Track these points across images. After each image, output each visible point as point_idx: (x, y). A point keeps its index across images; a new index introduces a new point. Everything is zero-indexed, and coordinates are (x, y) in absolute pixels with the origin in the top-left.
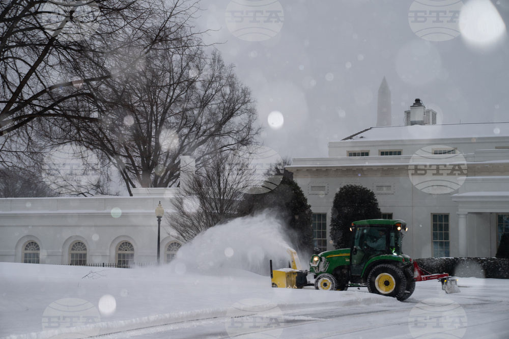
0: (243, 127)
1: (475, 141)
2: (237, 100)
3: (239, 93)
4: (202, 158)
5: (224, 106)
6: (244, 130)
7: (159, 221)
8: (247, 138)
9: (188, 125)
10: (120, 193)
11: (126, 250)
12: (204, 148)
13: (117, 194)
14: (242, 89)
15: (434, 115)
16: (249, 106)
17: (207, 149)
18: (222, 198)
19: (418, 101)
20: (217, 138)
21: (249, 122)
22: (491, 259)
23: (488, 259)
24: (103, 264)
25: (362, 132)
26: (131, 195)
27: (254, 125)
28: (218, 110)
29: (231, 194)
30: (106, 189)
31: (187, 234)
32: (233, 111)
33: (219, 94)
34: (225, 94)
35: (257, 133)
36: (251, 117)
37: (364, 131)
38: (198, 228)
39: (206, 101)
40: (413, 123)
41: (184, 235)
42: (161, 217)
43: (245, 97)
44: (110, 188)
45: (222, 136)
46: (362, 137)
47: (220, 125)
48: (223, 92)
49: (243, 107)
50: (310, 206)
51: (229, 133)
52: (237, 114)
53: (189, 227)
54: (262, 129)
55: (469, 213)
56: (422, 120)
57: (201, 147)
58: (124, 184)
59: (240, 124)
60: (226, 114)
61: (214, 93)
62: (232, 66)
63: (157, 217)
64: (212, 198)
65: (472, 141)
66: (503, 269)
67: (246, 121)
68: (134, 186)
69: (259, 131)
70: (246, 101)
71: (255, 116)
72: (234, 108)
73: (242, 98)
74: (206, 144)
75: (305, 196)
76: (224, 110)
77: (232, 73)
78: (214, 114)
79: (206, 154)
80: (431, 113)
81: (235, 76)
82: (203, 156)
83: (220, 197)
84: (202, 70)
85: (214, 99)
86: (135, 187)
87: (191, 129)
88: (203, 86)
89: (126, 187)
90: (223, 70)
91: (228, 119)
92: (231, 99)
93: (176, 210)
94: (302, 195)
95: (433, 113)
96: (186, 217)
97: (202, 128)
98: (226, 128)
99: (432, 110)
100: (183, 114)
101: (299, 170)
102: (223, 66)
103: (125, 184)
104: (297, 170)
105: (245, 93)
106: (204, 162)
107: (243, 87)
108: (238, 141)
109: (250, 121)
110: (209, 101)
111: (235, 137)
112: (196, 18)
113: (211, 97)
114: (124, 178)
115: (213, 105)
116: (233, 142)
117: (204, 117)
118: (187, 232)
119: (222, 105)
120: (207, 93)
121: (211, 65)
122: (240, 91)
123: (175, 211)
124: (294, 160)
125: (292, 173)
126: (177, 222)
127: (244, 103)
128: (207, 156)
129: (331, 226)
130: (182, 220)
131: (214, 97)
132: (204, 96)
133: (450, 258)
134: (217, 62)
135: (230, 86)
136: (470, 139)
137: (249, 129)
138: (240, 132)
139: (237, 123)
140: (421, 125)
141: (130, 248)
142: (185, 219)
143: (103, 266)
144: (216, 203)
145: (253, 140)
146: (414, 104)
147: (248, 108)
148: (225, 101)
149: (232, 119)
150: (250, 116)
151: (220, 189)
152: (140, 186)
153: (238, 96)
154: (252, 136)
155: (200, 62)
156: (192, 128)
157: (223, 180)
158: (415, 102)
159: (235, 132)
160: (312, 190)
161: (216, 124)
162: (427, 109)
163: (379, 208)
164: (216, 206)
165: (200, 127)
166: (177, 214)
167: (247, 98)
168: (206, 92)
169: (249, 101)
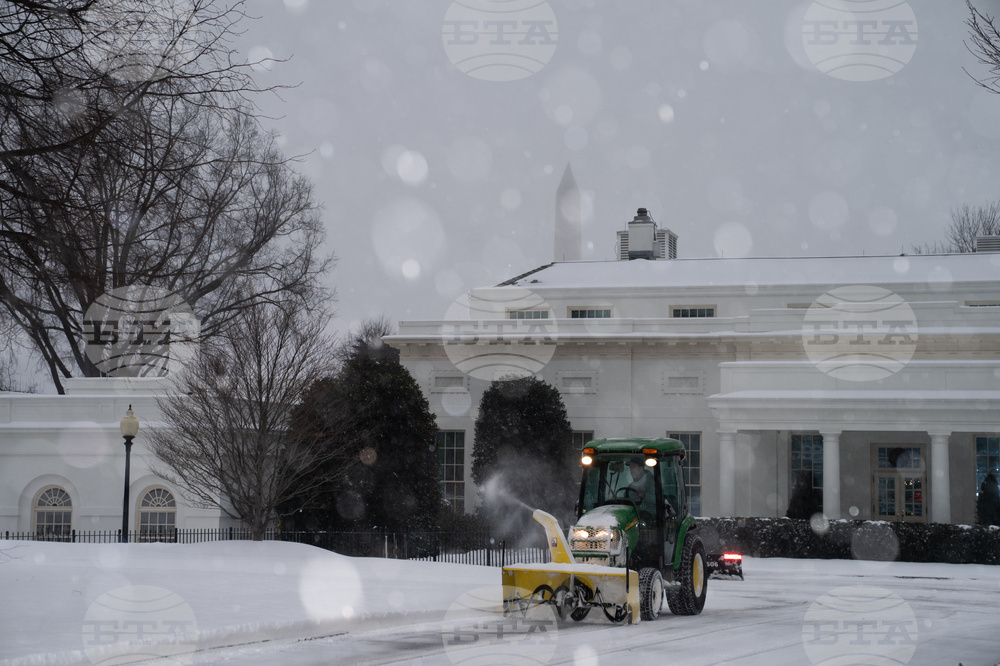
0: (294, 258)
1: (755, 292)
2: (283, 204)
3: (287, 188)
4: (211, 319)
5: (258, 214)
6: (297, 264)
7: (128, 444)
8: (304, 279)
9: (183, 252)
10: (37, 388)
11: (55, 505)
12: (215, 298)
13: (31, 391)
14: (294, 182)
15: (673, 241)
16: (308, 215)
17: (221, 300)
18: (264, 399)
19: (642, 212)
20: (240, 279)
21: (306, 247)
22: (780, 521)
23: (773, 521)
24: (7, 533)
25: (534, 271)
26: (61, 391)
27: (319, 255)
28: (244, 223)
29: (284, 390)
30: (7, 380)
31: (192, 471)
32: (275, 223)
33: (247, 189)
34: (260, 191)
35: (322, 270)
36: (312, 237)
37: (539, 269)
38: (214, 461)
39: (220, 204)
40: (633, 256)
41: (186, 473)
42: (133, 437)
43: (300, 198)
44: (17, 378)
45: (252, 274)
46: (535, 281)
47: (250, 251)
48: (255, 186)
49: (297, 217)
50: (434, 416)
51: (266, 269)
52: (284, 231)
53: (197, 458)
54: (333, 262)
55: (740, 431)
56: (651, 250)
57: (207, 295)
58: (47, 370)
59: (289, 251)
60: (262, 230)
61: (236, 188)
62: (273, 135)
63: (125, 437)
64: (244, 400)
65: (748, 292)
66: (801, 539)
67: (302, 246)
68: (67, 375)
69: (328, 266)
70: (302, 206)
71: (319, 235)
72: (276, 220)
73: (295, 199)
74: (219, 290)
75: (424, 397)
76: (256, 222)
77: (273, 149)
78: (237, 230)
79: (219, 311)
80: (667, 237)
81: (279, 154)
82: (212, 314)
83: (261, 398)
84: (212, 140)
85: (236, 200)
86: (71, 376)
87: (189, 259)
88: (215, 172)
89: (50, 376)
90: (255, 143)
91: (265, 240)
92: (272, 200)
93: (168, 422)
94: (420, 393)
95: (671, 236)
96: (189, 436)
97: (210, 257)
98: (260, 258)
99: (668, 231)
100: (172, 230)
101: (411, 344)
102: (255, 133)
103: (49, 369)
104: (408, 345)
105: (302, 188)
106: (215, 326)
107: (297, 177)
108: (284, 284)
109: (309, 247)
110: (227, 204)
111: (278, 277)
112: (238, 35)
113: (231, 195)
114: (47, 357)
115: (234, 212)
116: (275, 288)
117: (215, 237)
118: (192, 468)
119: (252, 212)
120: (222, 187)
121: (230, 131)
122: (290, 185)
123: (166, 425)
124: (402, 324)
125: (398, 352)
126: (171, 448)
127: (298, 209)
128: (221, 315)
129: (473, 455)
130: (181, 443)
131: (235, 196)
132: (216, 194)
133: (704, 518)
134: (242, 125)
135: (270, 174)
136: (742, 288)
137: (308, 261)
138: (289, 268)
139: (283, 249)
140: (648, 259)
141: (63, 499)
142: (188, 441)
143: (7, 538)
144: (251, 409)
145: (314, 283)
146: (636, 218)
147: (306, 220)
148: (259, 205)
149: (272, 241)
150: (308, 236)
151: (260, 381)
152: (81, 372)
153: (286, 196)
154: (313, 275)
155: (208, 126)
156: (191, 257)
157: (268, 363)
158: (637, 215)
159: (278, 266)
160: (436, 385)
161: (241, 251)
162: (659, 228)
163: (568, 420)
164: (252, 414)
165: (207, 257)
166: (170, 431)
167: (303, 200)
168: (219, 185)
169: (307, 205)
